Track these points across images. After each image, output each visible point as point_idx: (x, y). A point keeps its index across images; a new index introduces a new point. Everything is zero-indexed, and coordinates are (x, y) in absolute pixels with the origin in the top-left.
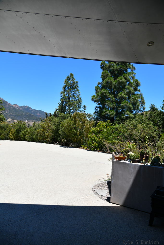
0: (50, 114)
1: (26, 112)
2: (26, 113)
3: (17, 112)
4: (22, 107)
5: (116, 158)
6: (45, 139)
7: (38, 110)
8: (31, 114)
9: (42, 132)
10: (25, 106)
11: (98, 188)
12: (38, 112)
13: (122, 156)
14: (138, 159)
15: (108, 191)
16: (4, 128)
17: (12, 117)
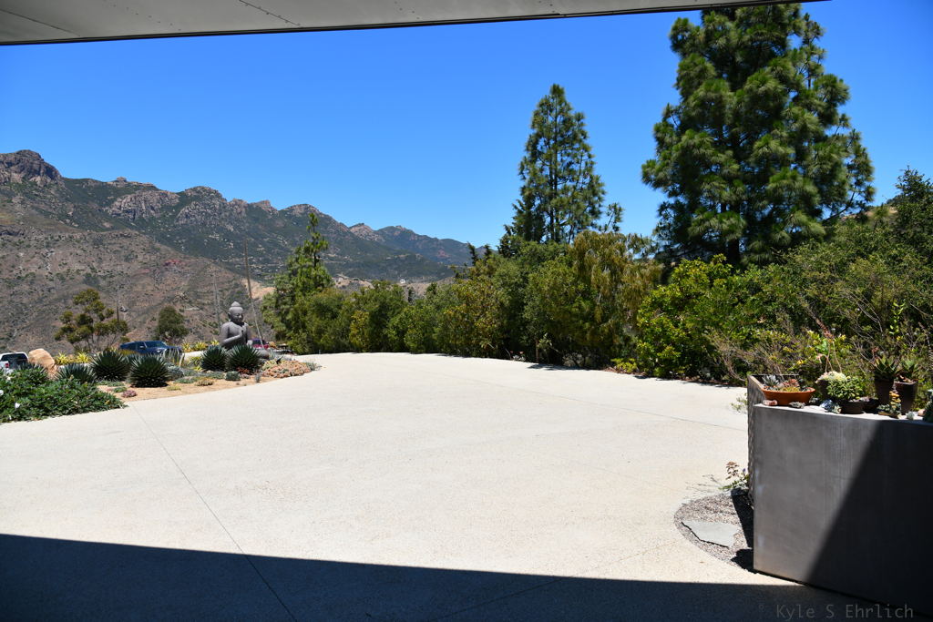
0: (487, 247)
1: (398, 249)
2: (399, 253)
3: (366, 252)
4: (381, 231)
5: (771, 396)
6: (474, 342)
7: (440, 238)
8: (417, 255)
9: (463, 316)
10: (392, 227)
11: (695, 515)
12: (441, 244)
13: (795, 389)
14: (865, 399)
15: (738, 528)
16: (331, 310)
17: (351, 270)
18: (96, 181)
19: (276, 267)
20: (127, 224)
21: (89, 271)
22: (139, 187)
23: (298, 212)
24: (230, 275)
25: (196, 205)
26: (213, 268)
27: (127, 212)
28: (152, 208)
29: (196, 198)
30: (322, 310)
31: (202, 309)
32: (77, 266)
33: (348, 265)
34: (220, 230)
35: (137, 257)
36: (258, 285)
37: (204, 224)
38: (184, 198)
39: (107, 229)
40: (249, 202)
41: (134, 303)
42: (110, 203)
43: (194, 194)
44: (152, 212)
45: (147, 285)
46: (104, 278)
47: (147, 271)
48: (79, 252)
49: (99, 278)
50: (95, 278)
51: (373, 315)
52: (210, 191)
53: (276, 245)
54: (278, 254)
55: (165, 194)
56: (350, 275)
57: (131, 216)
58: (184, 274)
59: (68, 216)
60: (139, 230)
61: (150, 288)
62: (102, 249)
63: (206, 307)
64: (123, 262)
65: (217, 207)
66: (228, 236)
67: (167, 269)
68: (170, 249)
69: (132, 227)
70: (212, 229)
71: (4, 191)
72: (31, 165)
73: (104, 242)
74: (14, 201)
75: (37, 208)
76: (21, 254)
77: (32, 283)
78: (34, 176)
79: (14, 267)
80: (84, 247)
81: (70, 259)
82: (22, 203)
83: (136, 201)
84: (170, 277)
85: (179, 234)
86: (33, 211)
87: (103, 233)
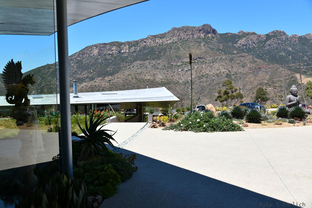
18: (231, 33)
20: (243, 51)
21: (228, 72)
22: (248, 34)
24: (289, 72)
25: (273, 40)
26: (281, 69)
27: (243, 45)
28: (254, 43)
29: (274, 36)
31: (275, 89)
32: (223, 70)
34: (285, 50)
35: (247, 65)
36: (305, 77)
37: (277, 48)
38: (268, 37)
39: (235, 54)
41: (245, 85)
42: (236, 43)
43: (273, 34)
44: (254, 44)
45: (251, 77)
46: (234, 75)
47: (251, 71)
48: (224, 64)
49: (232, 75)
50: (230, 75)
52: (280, 32)
55: (260, 36)
57: (245, 47)
58: (267, 72)
59: (220, 50)
60: (248, 53)
61: (252, 79)
62: (233, 62)
63: (277, 88)
64: (241, 68)
65: (284, 39)
66: (289, 53)
67: (260, 71)
68: (261, 61)
69: (245, 52)
70: (281, 50)
71: (198, 42)
72: (208, 30)
73: (234, 59)
74: (201, 45)
75: (209, 47)
76: (203, 66)
77: (207, 77)
78: (208, 34)
79: (201, 71)
80: (226, 62)
81: (221, 68)
82: (204, 46)
83: (247, 40)
84: (261, 74)
85: (265, 54)
86: (208, 49)
87: (234, 56)
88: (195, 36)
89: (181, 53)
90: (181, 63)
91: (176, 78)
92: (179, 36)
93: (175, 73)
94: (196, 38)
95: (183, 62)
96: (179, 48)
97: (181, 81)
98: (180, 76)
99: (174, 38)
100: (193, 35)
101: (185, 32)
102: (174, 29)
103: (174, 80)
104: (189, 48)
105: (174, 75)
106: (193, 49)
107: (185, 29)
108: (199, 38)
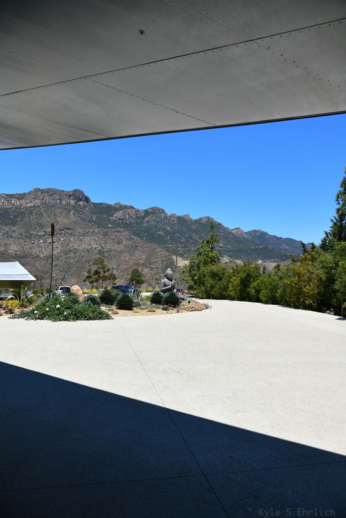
0: (312, 244)
1: (258, 243)
2: (259, 245)
3: (240, 244)
4: (249, 233)
6: (301, 300)
8: (269, 246)
9: (296, 284)
10: (256, 230)
12: (284, 241)
16: (218, 275)
17: (231, 253)
18: (107, 204)
19: (190, 250)
20: (119, 225)
22: (126, 207)
23: (204, 221)
24: (167, 254)
25: (152, 216)
26: (159, 249)
27: (120, 219)
28: (131, 218)
29: (153, 213)
30: (214, 275)
31: (152, 270)
32: (95, 246)
33: (229, 251)
34: (164, 229)
35: (122, 242)
36: (181, 259)
37: (156, 226)
38: (147, 213)
39: (110, 228)
40: (179, 215)
41: (120, 265)
42: (112, 215)
43: (152, 210)
45: (126, 256)
46: (107, 252)
47: (127, 249)
48: (97, 239)
49: (105, 252)
50: (103, 252)
51: (242, 280)
52: (160, 209)
53: (191, 238)
54: (192, 243)
55: (138, 211)
56: (230, 256)
57: (121, 222)
58: (144, 252)
59: (93, 221)
60: (124, 228)
61: (128, 258)
62: (107, 238)
63: (154, 270)
64: (116, 245)
65: (163, 217)
66: (167, 233)
67: (136, 249)
68: (138, 238)
69: (121, 227)
70: (159, 229)
71: (67, 209)
72: (79, 196)
73: (108, 234)
74: (70, 213)
75: (80, 217)
76: (72, 239)
77: (75, 253)
78: (80, 201)
79: (68, 245)
80: (99, 236)
81: (93, 242)
82: (74, 214)
83: (124, 214)
84: (137, 253)
85: (143, 231)
86: (78, 218)
87: (108, 230)
88: (64, 202)
89: (43, 220)
90: (43, 233)
91: (36, 251)
92: (43, 199)
93: (34, 245)
94: (64, 204)
95: (46, 232)
96: (42, 214)
97: (42, 255)
98: (41, 248)
99: (36, 201)
100: (61, 200)
101: (51, 195)
102: (37, 190)
103: (33, 254)
104: (55, 215)
105: (34, 247)
106: (60, 217)
107: (52, 192)
108: (68, 204)
